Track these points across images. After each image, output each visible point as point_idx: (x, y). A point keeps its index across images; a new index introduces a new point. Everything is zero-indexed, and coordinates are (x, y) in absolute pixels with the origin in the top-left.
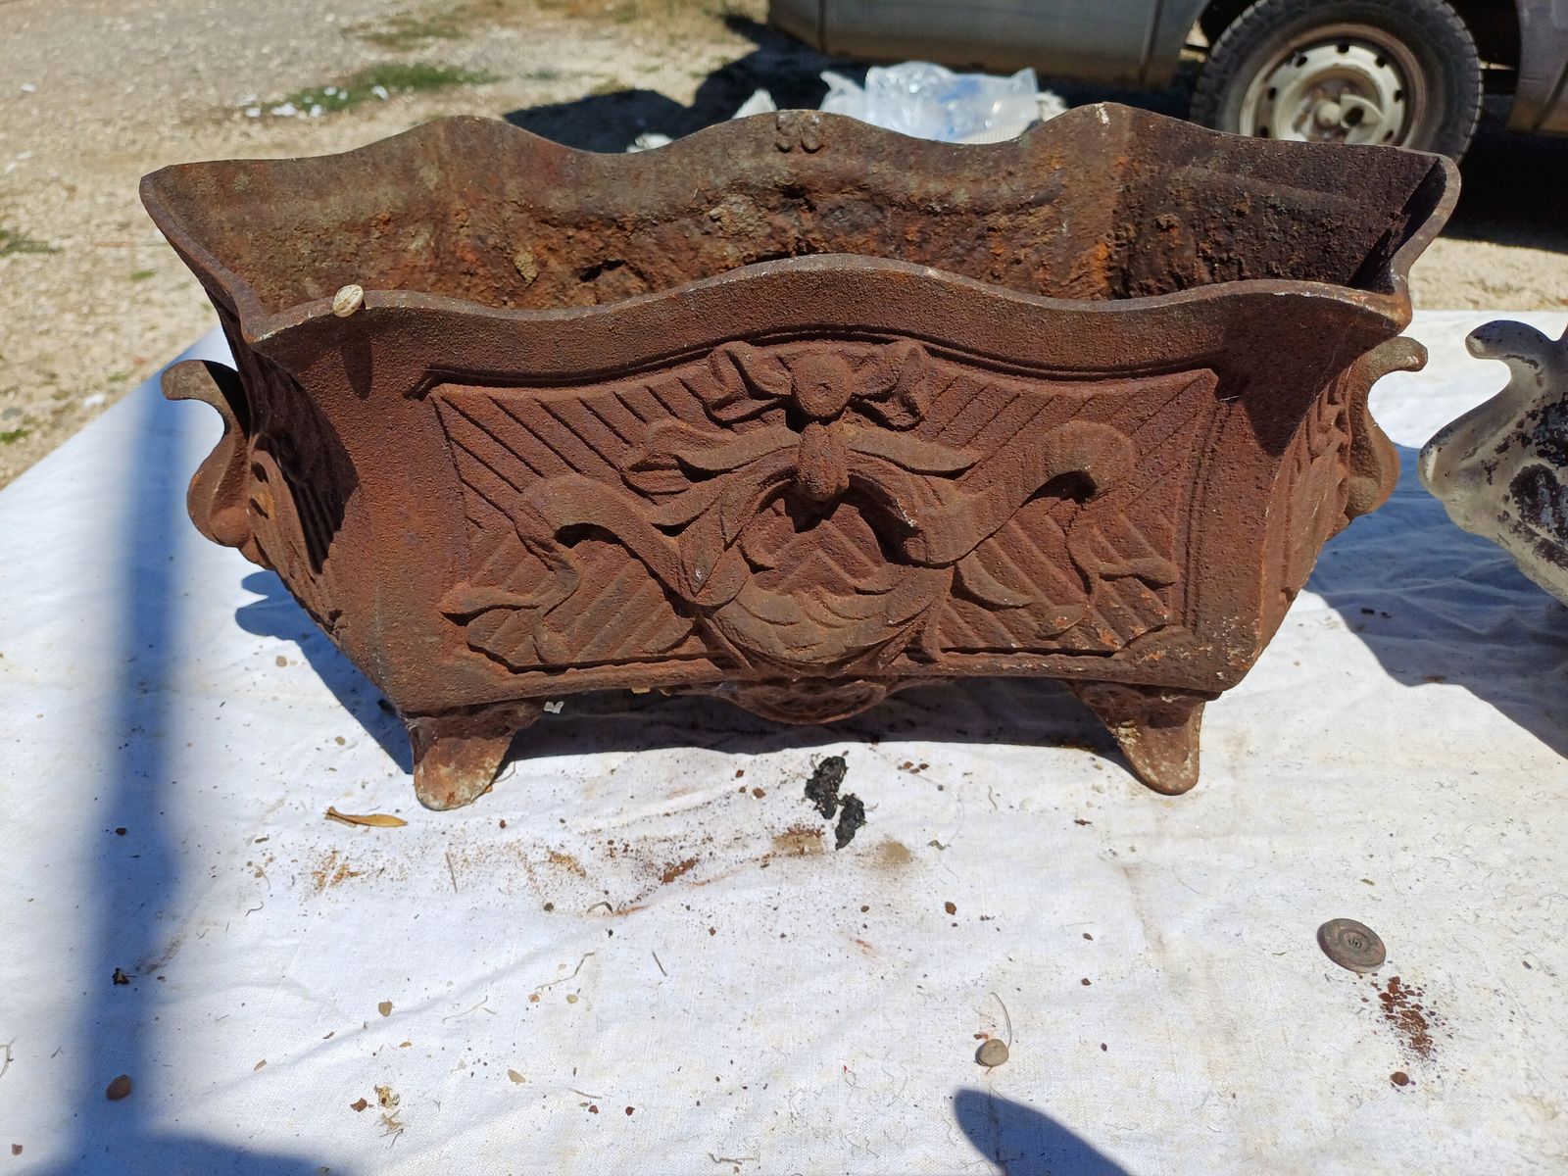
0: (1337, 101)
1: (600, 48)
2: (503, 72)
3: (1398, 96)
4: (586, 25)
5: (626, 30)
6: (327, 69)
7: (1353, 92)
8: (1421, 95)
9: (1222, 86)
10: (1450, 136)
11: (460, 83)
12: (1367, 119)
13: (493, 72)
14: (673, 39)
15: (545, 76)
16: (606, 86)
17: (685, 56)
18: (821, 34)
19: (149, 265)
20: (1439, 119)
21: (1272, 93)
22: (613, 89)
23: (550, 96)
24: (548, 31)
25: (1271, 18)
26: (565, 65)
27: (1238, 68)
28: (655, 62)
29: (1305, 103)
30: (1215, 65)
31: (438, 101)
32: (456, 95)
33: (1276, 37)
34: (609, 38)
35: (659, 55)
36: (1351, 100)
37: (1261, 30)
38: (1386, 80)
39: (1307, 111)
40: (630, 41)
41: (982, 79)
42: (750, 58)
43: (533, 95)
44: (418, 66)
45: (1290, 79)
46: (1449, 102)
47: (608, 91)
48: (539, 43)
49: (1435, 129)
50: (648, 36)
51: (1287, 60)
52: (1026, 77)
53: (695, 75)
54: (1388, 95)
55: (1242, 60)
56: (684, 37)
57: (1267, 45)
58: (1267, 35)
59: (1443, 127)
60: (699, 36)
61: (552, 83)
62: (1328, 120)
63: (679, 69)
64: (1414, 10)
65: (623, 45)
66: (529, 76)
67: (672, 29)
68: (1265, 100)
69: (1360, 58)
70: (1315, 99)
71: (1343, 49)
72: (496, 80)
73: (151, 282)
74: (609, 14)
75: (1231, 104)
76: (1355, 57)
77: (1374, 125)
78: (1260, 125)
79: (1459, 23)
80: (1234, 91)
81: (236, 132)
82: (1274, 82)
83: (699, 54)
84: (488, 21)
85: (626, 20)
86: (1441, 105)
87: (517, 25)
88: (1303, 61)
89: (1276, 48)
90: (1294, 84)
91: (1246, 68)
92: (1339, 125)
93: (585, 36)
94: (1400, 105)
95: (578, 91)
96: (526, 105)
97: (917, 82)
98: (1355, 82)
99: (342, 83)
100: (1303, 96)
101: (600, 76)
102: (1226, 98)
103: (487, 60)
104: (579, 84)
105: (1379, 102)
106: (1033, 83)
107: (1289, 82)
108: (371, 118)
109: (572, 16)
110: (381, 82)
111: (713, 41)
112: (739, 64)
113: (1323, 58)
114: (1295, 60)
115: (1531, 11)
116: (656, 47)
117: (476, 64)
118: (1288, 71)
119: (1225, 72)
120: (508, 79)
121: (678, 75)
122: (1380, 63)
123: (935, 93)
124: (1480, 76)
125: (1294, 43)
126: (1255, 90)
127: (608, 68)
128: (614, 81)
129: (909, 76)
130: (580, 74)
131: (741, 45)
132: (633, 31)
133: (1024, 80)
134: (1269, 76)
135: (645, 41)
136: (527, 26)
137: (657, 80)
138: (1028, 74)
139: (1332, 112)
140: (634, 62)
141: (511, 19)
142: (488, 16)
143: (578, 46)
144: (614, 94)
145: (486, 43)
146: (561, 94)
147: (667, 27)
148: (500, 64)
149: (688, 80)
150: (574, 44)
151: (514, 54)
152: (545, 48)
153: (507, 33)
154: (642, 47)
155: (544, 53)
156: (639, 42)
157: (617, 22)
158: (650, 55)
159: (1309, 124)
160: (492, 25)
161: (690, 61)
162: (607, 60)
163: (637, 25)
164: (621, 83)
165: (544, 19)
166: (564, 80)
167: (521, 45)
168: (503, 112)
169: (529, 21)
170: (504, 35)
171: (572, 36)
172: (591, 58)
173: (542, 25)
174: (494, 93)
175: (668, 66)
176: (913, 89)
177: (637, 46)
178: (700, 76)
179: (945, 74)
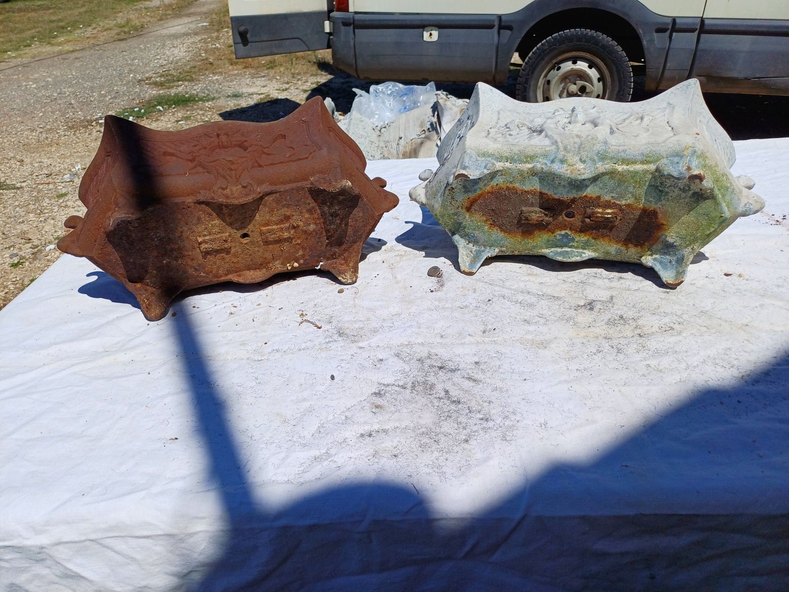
0: (575, 84)
1: (260, 82)
2: (216, 95)
3: (599, 80)
4: (253, 71)
5: (272, 72)
6: (134, 99)
7: (581, 80)
8: (608, 79)
9: (527, 81)
10: (622, 95)
11: (197, 101)
12: (587, 90)
13: (212, 95)
14: (293, 76)
15: (236, 96)
16: (264, 99)
17: (300, 82)
18: (356, 69)
19: (64, 191)
20: (617, 89)
21: (549, 82)
22: (269, 99)
23: (238, 105)
24: (235, 75)
25: (543, 51)
26: (245, 90)
27: (533, 73)
28: (287, 86)
29: (562, 85)
30: (524, 72)
31: (187, 111)
32: (195, 107)
33: (547, 59)
34: (264, 76)
35: (288, 83)
36: (580, 83)
37: (541, 55)
38: (593, 73)
39: (564, 89)
40: (274, 77)
42: (330, 81)
43: (231, 105)
44: (176, 95)
45: (555, 76)
46: (620, 80)
47: (266, 101)
48: (232, 81)
49: (616, 92)
50: (282, 75)
51: (553, 68)
53: (305, 91)
54: (595, 81)
55: (534, 69)
56: (299, 74)
57: (543, 62)
58: (543, 59)
59: (619, 92)
60: (305, 73)
61: (239, 99)
62: (572, 92)
63: (297, 89)
64: (600, 44)
65: (271, 80)
66: (229, 96)
67: (293, 71)
68: (546, 85)
69: (582, 66)
70: (566, 84)
71: (575, 63)
72: (213, 99)
73: (67, 198)
74: (264, 65)
75: (532, 88)
76: (579, 65)
77: (591, 92)
78: (545, 96)
79: (619, 48)
80: (532, 83)
81: (94, 131)
82: (549, 78)
83: (307, 81)
84: (207, 72)
85: (272, 68)
86: (617, 83)
87: (221, 73)
88: (559, 68)
89: (548, 63)
90: (557, 78)
91: (536, 72)
92: (577, 93)
93: (253, 76)
94: (601, 83)
95: (251, 102)
96: (228, 110)
97: (390, 90)
98: (582, 76)
99: (142, 104)
100: (561, 83)
101: (259, 94)
102: (530, 86)
103: (208, 90)
104: (252, 98)
105: (592, 84)
106: (434, 88)
107: (554, 78)
108: (157, 120)
109: (246, 67)
110: (159, 104)
111: (312, 75)
112: (324, 85)
113: (567, 66)
114: (556, 68)
115: (647, 41)
116: (286, 79)
117: (204, 93)
118: (554, 73)
119: (528, 75)
120: (219, 98)
121: (298, 91)
122: (590, 67)
123: (397, 93)
124: (630, 69)
125: (554, 61)
126: (541, 82)
127: (263, 90)
128: (268, 96)
129: (387, 87)
130: (252, 94)
131: (326, 75)
132: (275, 73)
133: (431, 86)
134: (546, 76)
135: (280, 77)
136: (225, 73)
137: (288, 94)
138: (432, 83)
139: (573, 88)
140: (276, 87)
141: (217, 71)
142: (206, 70)
143: (250, 81)
144: (269, 102)
145: (207, 82)
146: (244, 103)
147: (291, 70)
148: (214, 91)
149: (302, 93)
150: (248, 80)
151: (221, 87)
152: (235, 83)
153: (216, 77)
154: (280, 79)
155: (235, 85)
156: (278, 78)
157: (267, 69)
158: (283, 83)
159: (565, 94)
160: (209, 74)
161: (302, 85)
162: (264, 87)
163: (277, 69)
164: (271, 96)
165: (233, 70)
166: (245, 97)
167: (223, 82)
168: (219, 113)
169: (226, 71)
170: (214, 78)
171: (247, 77)
172: (257, 86)
173: (232, 72)
174: (213, 105)
175: (292, 88)
176: (389, 92)
177: (277, 79)
178: (308, 91)
179: (401, 86)
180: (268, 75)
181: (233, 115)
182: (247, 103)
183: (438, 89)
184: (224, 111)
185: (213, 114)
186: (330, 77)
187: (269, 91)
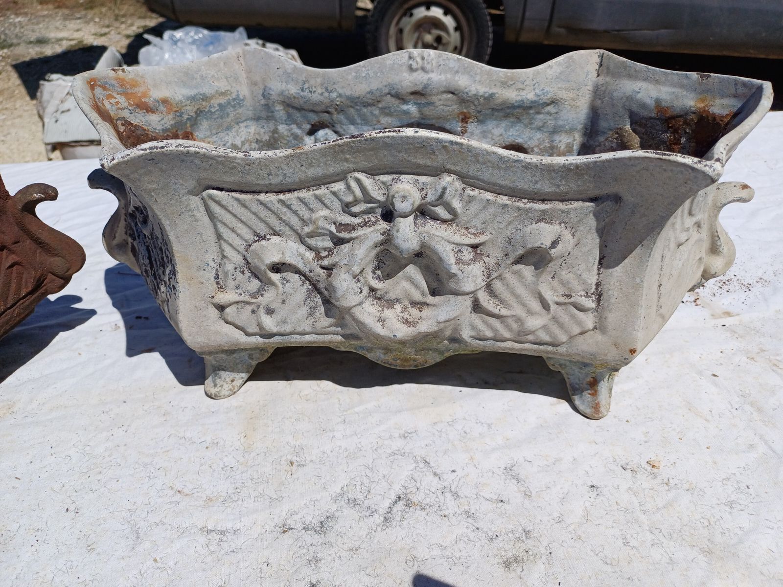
0: (429, 33)
1: (72, 25)
2: (15, 41)
3: (456, 29)
4: (66, 12)
5: (90, 14)
7: (436, 29)
8: (465, 28)
9: (377, 29)
10: (481, 47)
12: (444, 41)
13: (9, 41)
14: (117, 18)
15: (41, 41)
16: (76, 45)
17: (123, 26)
18: (174, 11)
20: (475, 40)
21: (401, 31)
22: (81, 47)
23: (41, 53)
24: (44, 16)
26: (53, 35)
28: (106, 30)
29: (416, 35)
30: (372, 18)
33: (397, 3)
34: (79, 18)
35: (108, 26)
36: (436, 32)
38: (449, 21)
39: (418, 38)
40: (92, 19)
41: (222, 34)
42: (160, 25)
43: (32, 53)
45: (408, 23)
46: (478, 31)
47: (77, 48)
48: (38, 24)
49: (474, 44)
50: (102, 16)
51: (404, 14)
52: (240, 32)
53: (128, 36)
54: (452, 30)
56: (124, 16)
57: (394, 8)
58: (392, 3)
59: (477, 43)
60: (132, 15)
61: (43, 45)
62: (428, 42)
63: (119, 33)
65: (88, 23)
66: (31, 42)
67: (117, 12)
68: (399, 34)
69: (436, 12)
70: (420, 33)
71: (428, 8)
72: (11, 45)
74: (82, 5)
75: (383, 37)
76: (433, 11)
77: (448, 43)
78: (399, 44)
80: (383, 31)
82: (401, 25)
83: (132, 25)
84: (9, 13)
85: (92, 8)
86: (475, 33)
87: (26, 14)
88: (411, 15)
89: (398, 9)
90: (410, 26)
92: (433, 45)
93: (66, 18)
94: (458, 33)
95: (58, 49)
96: (27, 59)
98: (436, 24)
101: (71, 40)
102: (380, 34)
103: (6, 35)
104: (60, 45)
105: (448, 33)
106: (245, 35)
107: (407, 25)
109: (59, 7)
111: (140, 17)
113: (421, 13)
114: (408, 14)
116: (107, 22)
118: (405, 20)
119: (378, 21)
120: (19, 44)
121: (119, 37)
122: (446, 14)
124: (488, 18)
125: (406, 6)
126: (393, 30)
127: (77, 35)
128: (81, 42)
129: (187, 34)
130: (61, 40)
131: (156, 18)
132: (95, 14)
133: (240, 33)
134: (398, 23)
135: (100, 19)
136: (32, 14)
137: (106, 39)
138: (241, 30)
139: (429, 38)
140: (93, 31)
141: (22, 11)
142: (8, 9)
143: (61, 24)
144: (80, 49)
145: (6, 25)
146: (49, 51)
147: (114, 10)
148: (13, 36)
149: (124, 39)
150: (59, 23)
151: (22, 30)
152: (41, 26)
153: (19, 19)
154: (98, 22)
155: (41, 29)
156: (97, 20)
157: (86, 9)
158: (103, 27)
159: (420, 44)
160: (11, 14)
161: (126, 29)
162: (78, 30)
163: (96, 10)
164: (85, 42)
165: (42, 10)
166: (53, 43)
167: (27, 25)
168: (14, 63)
169: (32, 12)
170: (18, 20)
171: (58, 18)
172: (68, 30)
173: (41, 13)
174: (9, 53)
175: (113, 32)
176: (190, 40)
177: (96, 22)
178: (132, 36)
179: (206, 32)
180: (85, 16)
181: (33, 66)
182: (53, 51)
183: (250, 36)
184: (22, 60)
185: (6, 65)
186: (161, 20)
187: (83, 36)
